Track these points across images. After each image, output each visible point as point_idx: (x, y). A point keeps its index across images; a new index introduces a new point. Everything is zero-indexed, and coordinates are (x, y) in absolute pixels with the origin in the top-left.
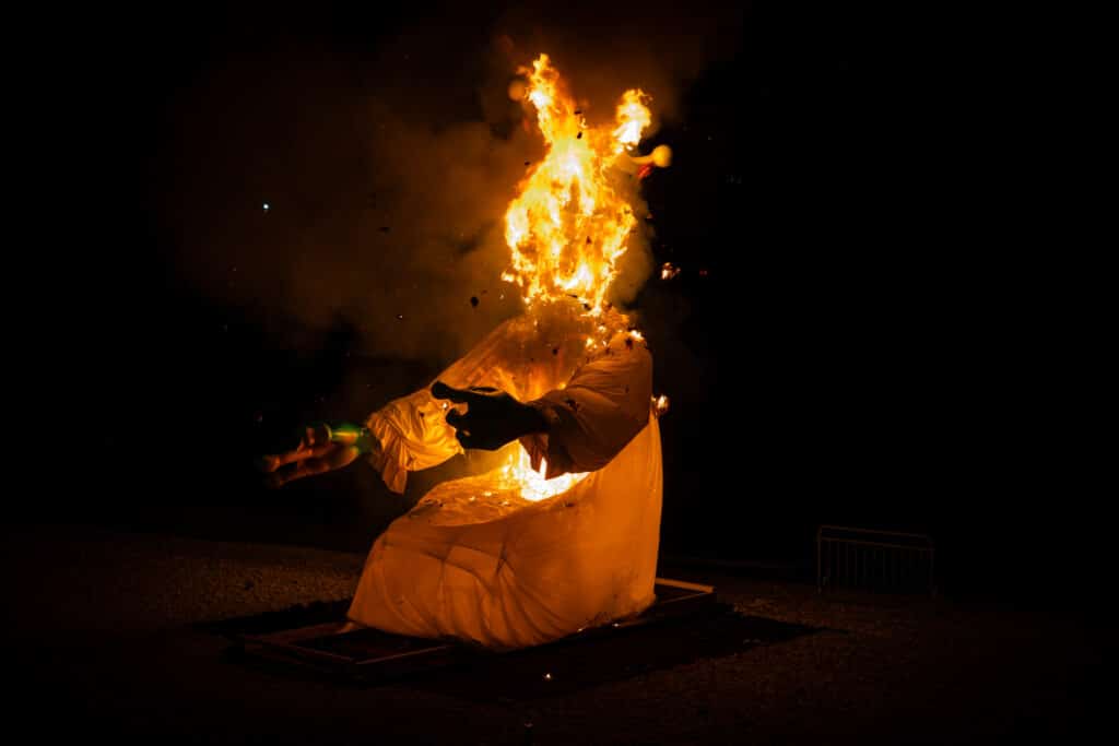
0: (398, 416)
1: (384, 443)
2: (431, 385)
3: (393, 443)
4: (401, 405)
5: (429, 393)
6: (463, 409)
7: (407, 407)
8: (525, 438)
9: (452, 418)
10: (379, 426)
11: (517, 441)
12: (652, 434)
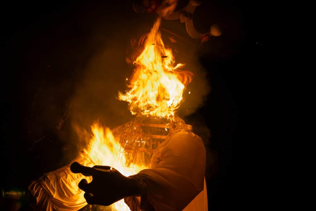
0: (49, 182)
1: (38, 199)
2: (70, 165)
3: (43, 200)
4: (51, 176)
5: (69, 169)
6: (89, 180)
7: (54, 177)
8: (128, 198)
9: (82, 185)
10: (36, 189)
11: (123, 200)
12: (203, 196)
